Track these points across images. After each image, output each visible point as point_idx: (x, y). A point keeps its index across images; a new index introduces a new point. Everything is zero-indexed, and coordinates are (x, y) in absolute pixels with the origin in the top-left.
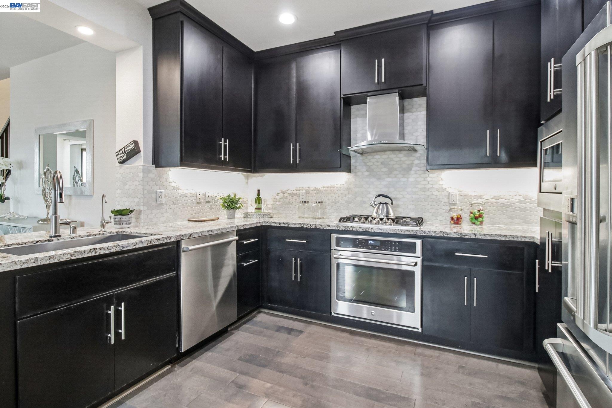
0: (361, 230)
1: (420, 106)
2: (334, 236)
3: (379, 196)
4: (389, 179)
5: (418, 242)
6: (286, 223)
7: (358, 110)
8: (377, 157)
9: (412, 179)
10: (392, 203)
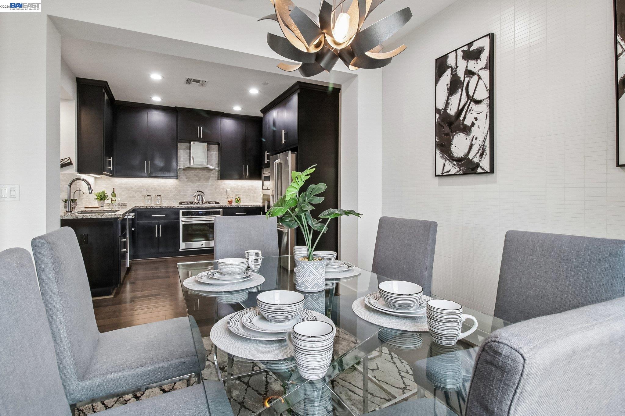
0: (196, 207)
1: (214, 149)
2: (181, 212)
3: (198, 191)
4: (199, 183)
5: (221, 210)
6: (151, 207)
7: (181, 145)
8: (192, 171)
9: (210, 184)
10: (204, 195)
